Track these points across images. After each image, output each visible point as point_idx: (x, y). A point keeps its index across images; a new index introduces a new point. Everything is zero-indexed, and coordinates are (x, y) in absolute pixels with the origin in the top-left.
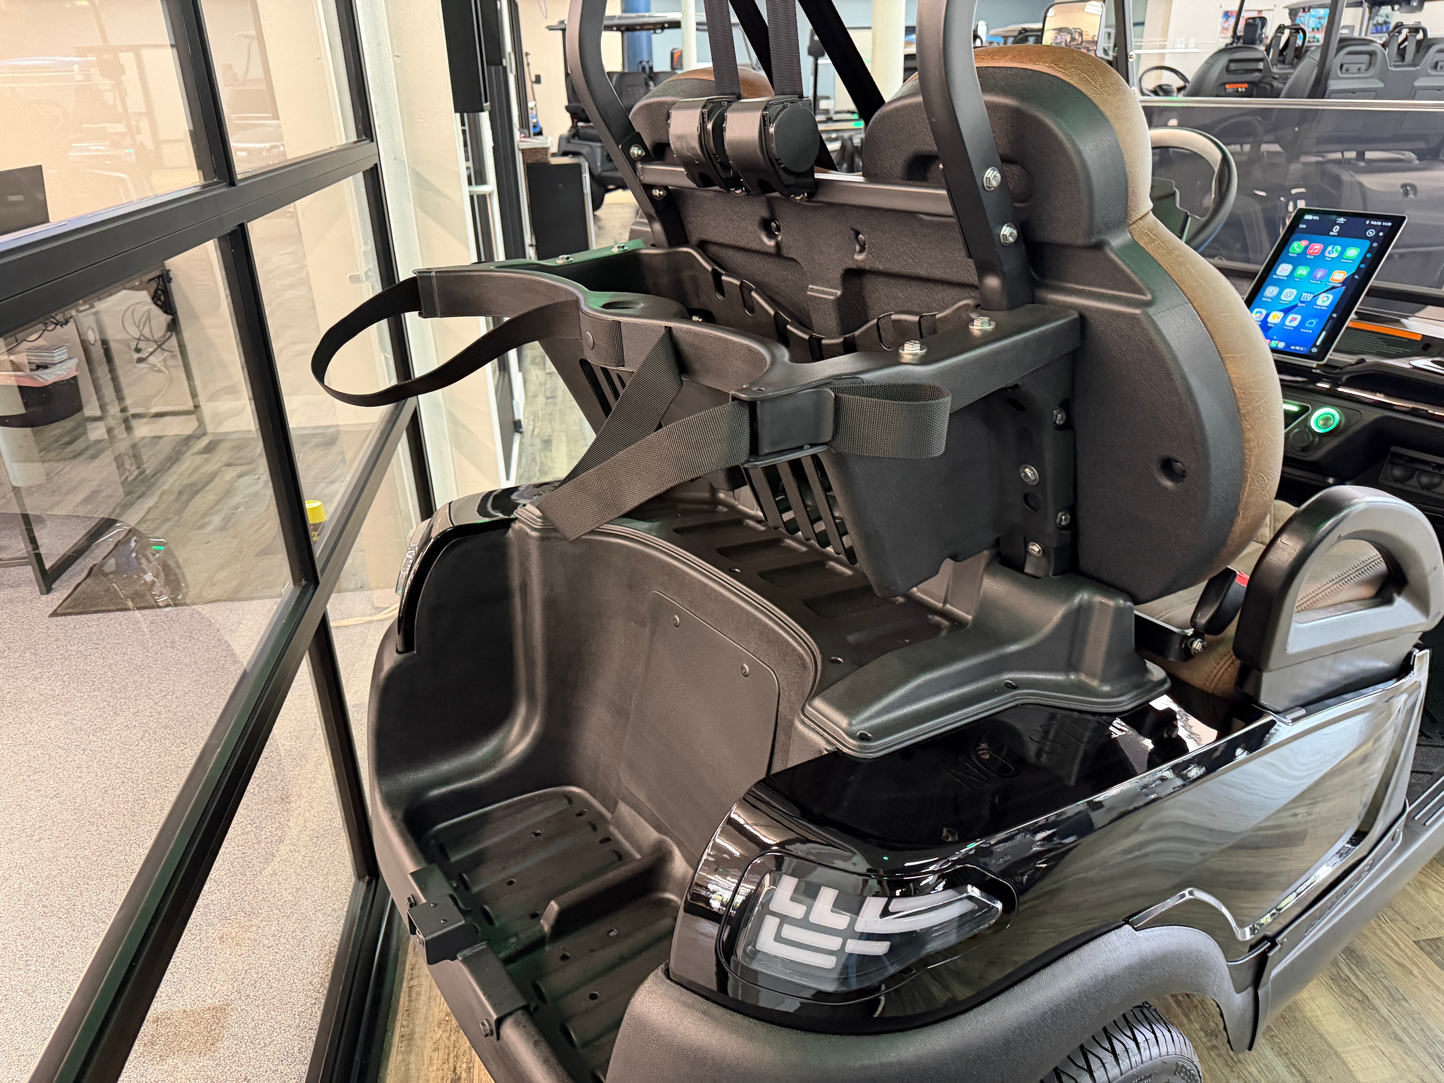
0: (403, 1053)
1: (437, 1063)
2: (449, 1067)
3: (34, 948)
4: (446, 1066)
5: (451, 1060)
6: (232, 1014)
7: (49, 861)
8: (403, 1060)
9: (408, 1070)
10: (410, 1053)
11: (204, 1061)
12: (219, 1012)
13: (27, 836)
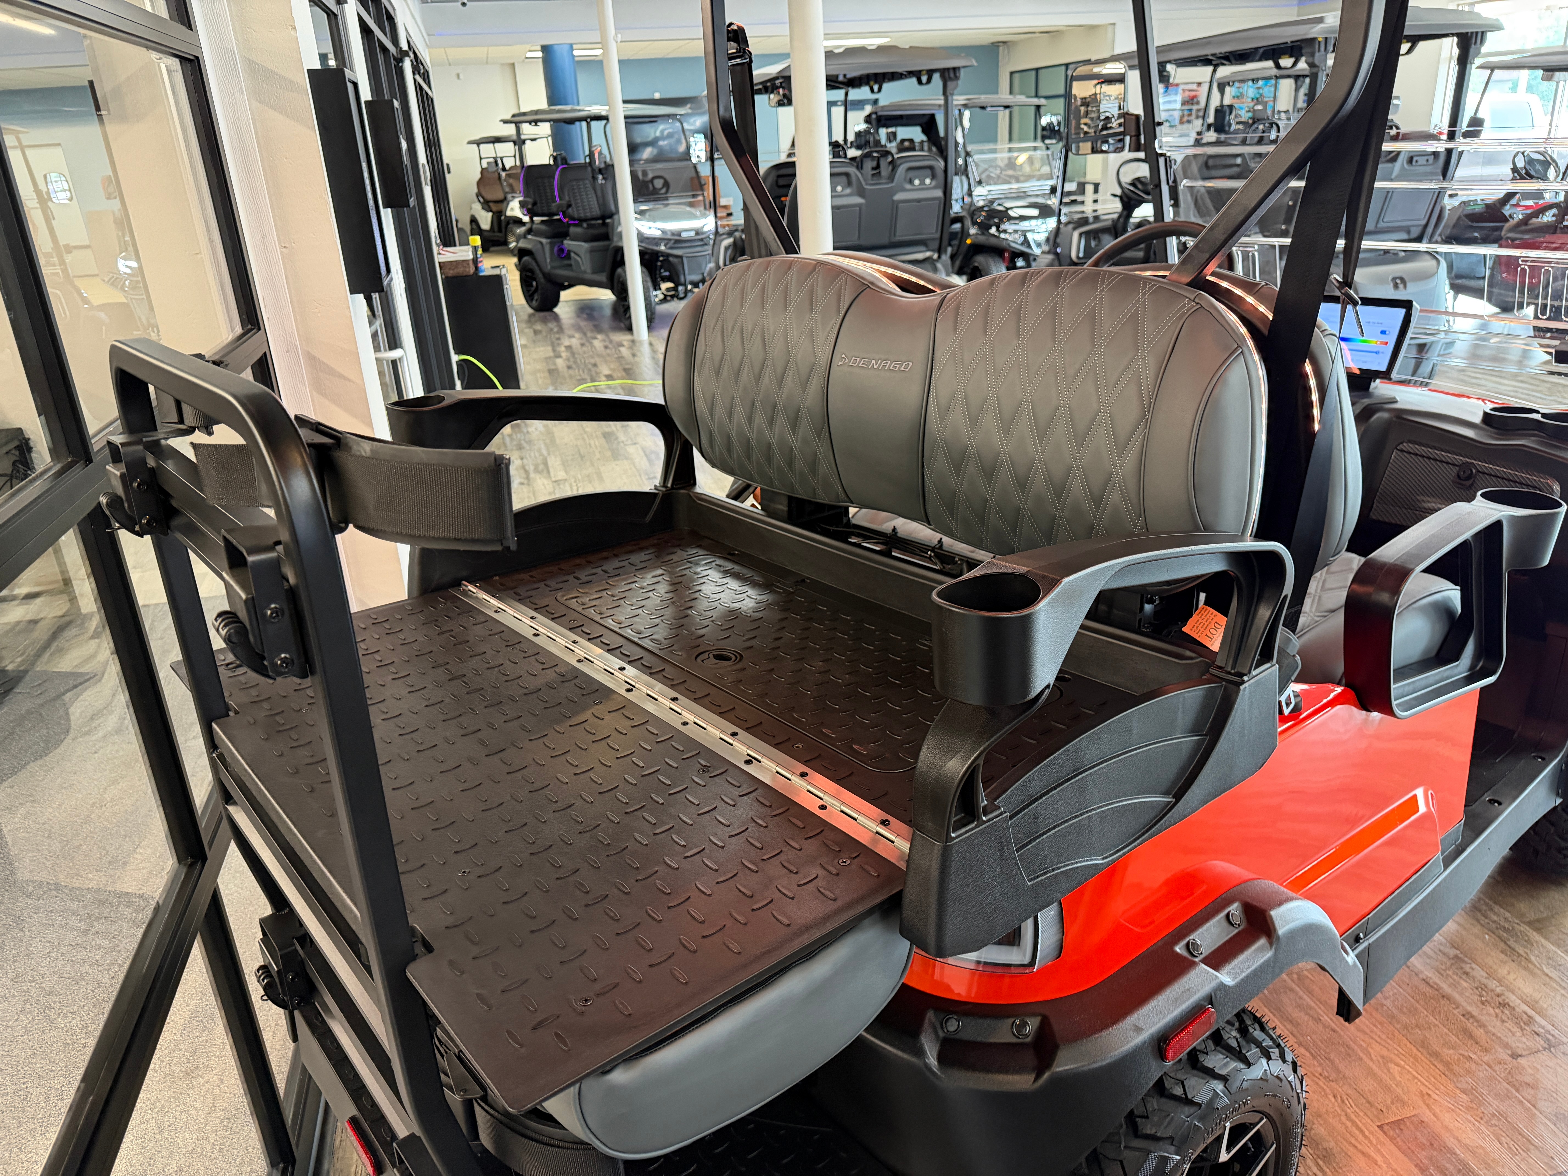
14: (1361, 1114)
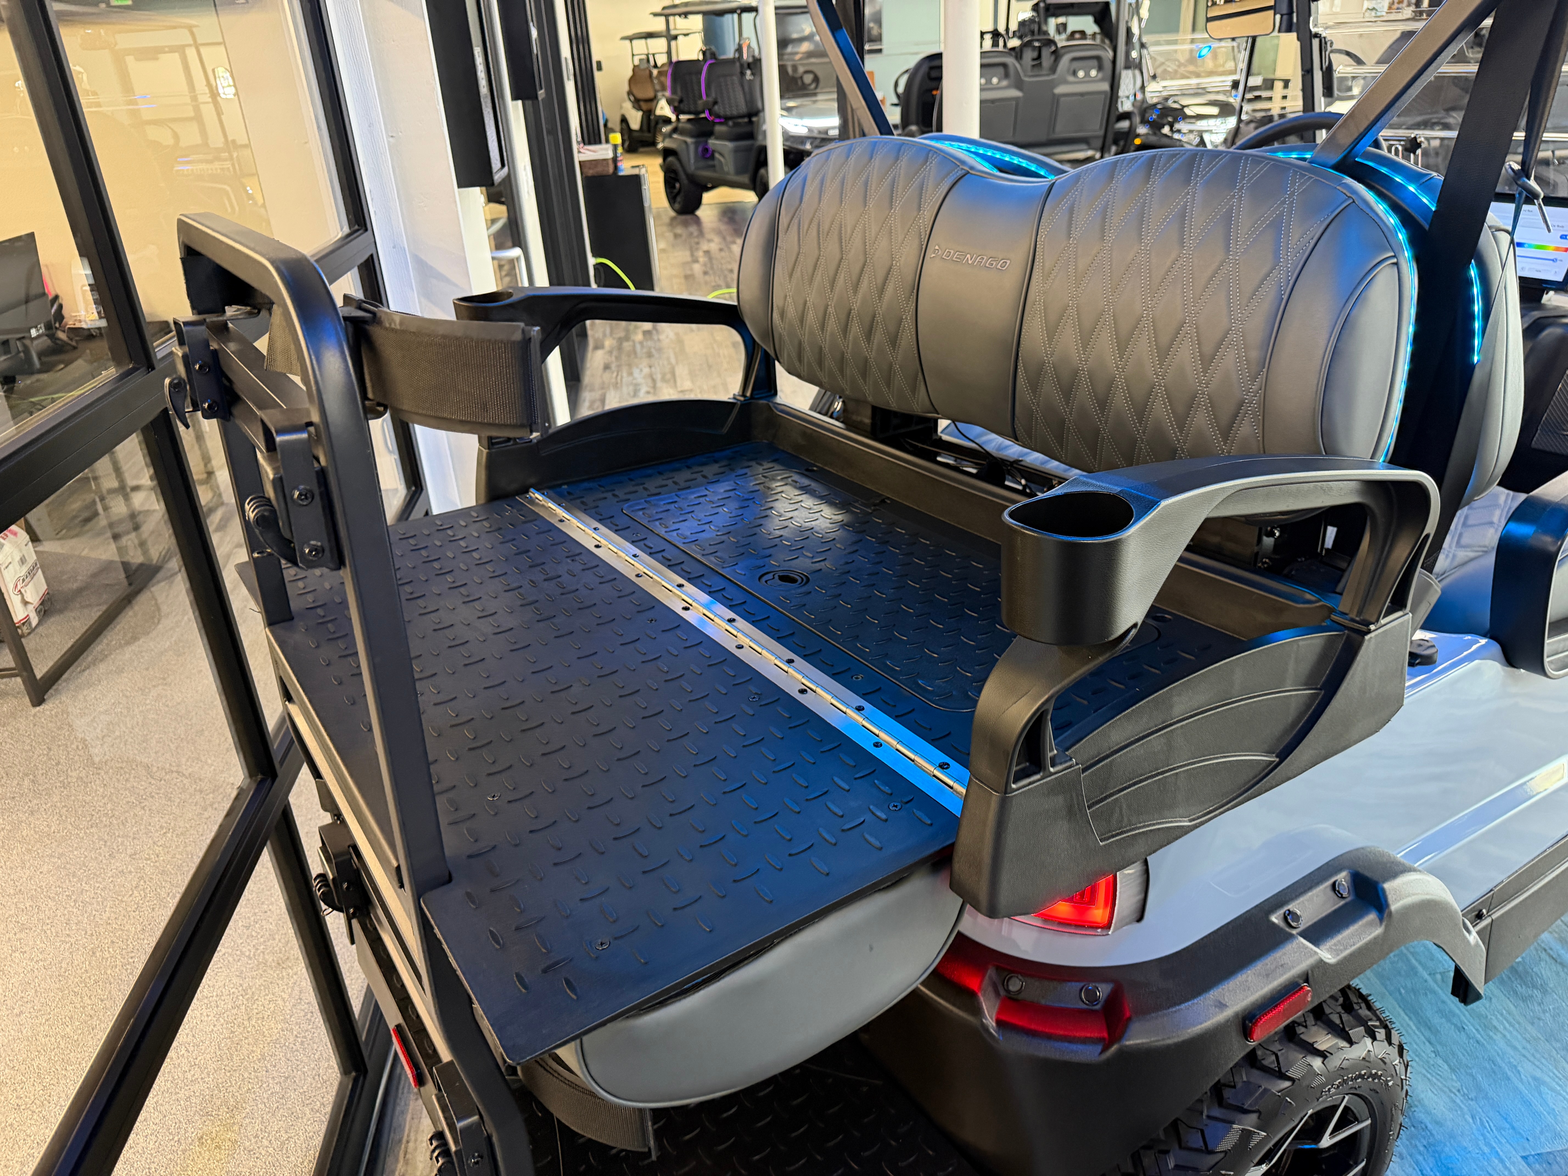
14: (1504, 1141)
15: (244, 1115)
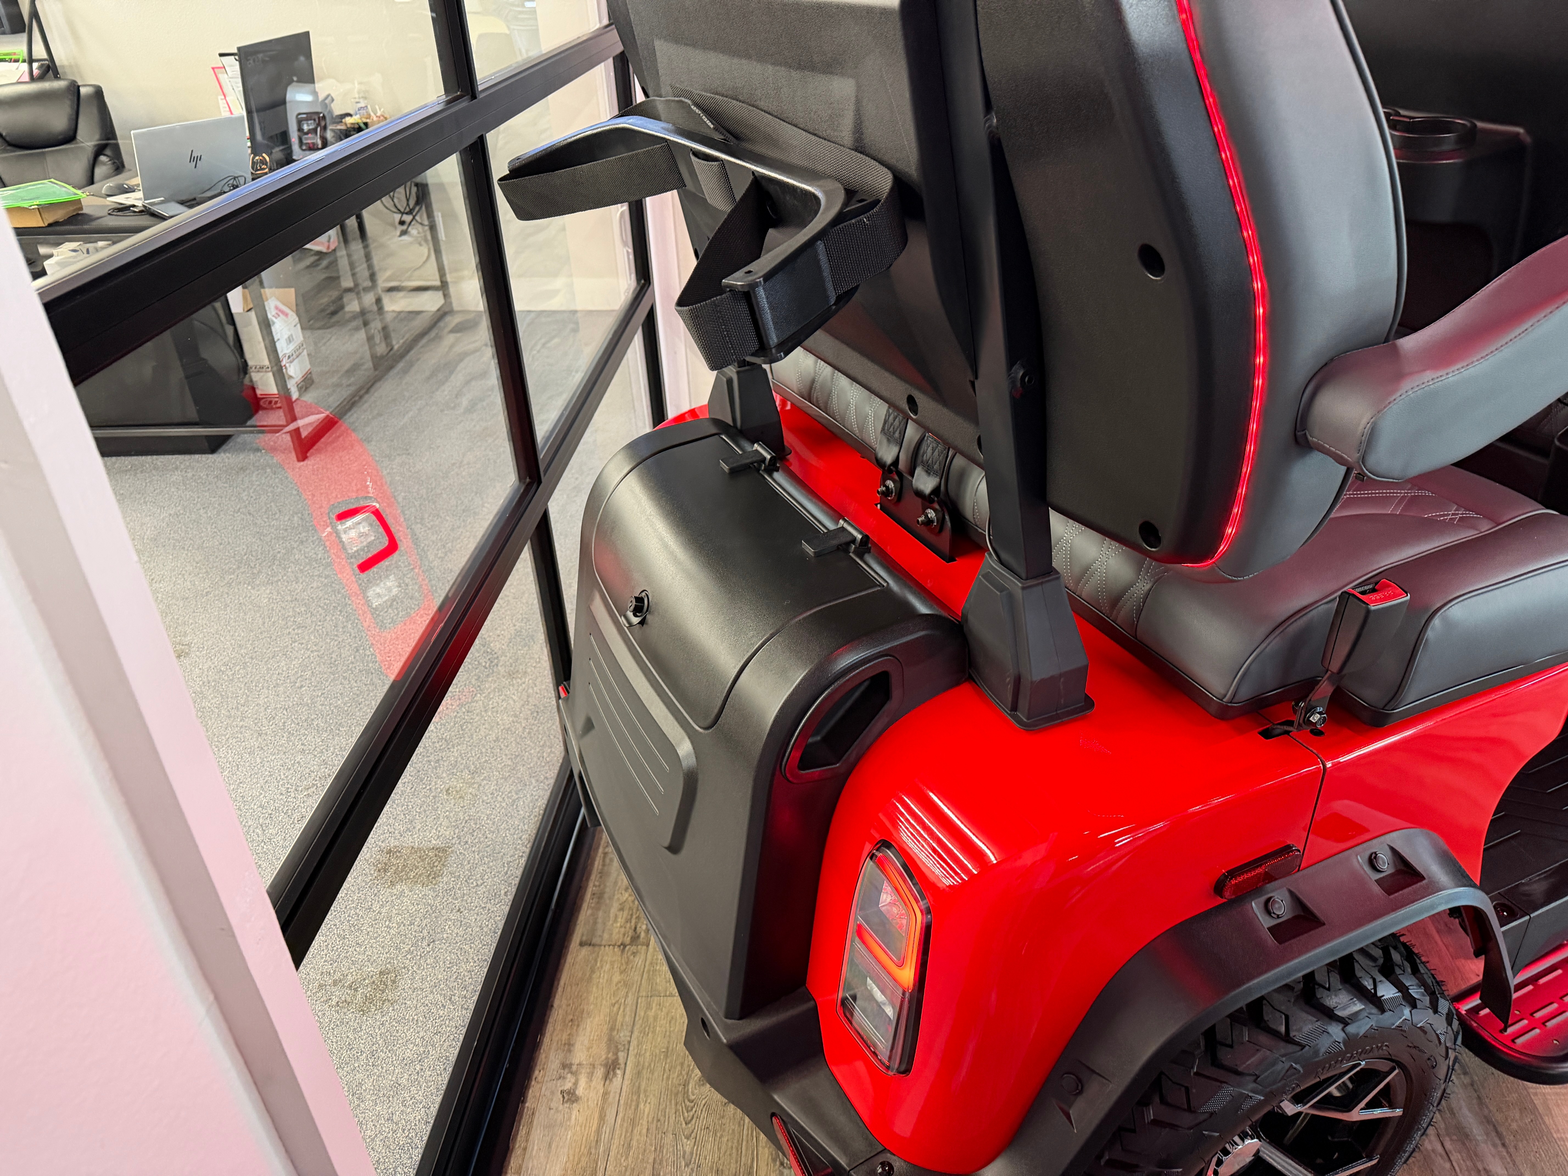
0: (593, 908)
1: (620, 921)
2: (630, 928)
3: (294, 778)
4: (628, 925)
5: (633, 921)
6: (452, 855)
7: (308, 705)
8: (592, 915)
9: (595, 923)
10: (598, 909)
11: (426, 890)
12: (442, 852)
13: (291, 683)
15: (482, 778)
